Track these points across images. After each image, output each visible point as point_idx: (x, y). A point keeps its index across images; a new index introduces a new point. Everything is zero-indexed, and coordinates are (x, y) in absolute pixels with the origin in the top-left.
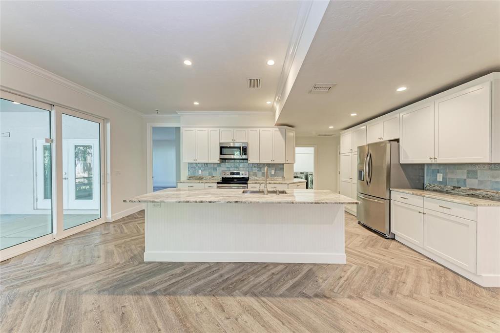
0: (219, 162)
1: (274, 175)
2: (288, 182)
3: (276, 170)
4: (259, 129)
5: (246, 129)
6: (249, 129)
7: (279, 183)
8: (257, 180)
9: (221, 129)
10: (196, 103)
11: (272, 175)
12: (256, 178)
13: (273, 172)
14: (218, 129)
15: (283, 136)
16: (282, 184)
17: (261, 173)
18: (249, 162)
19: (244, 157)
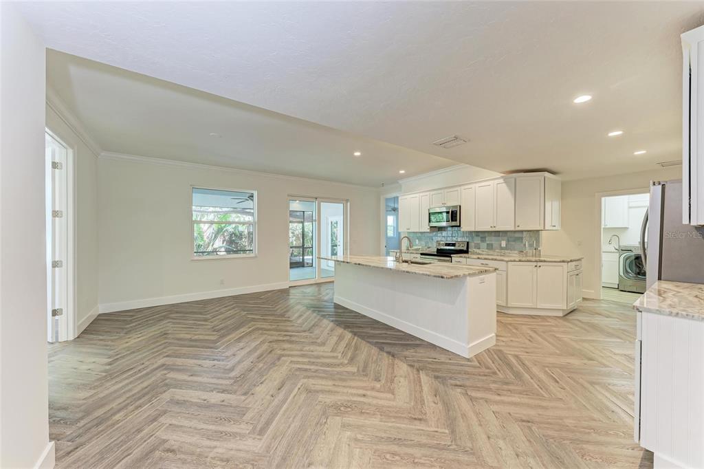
0: (429, 231)
1: (506, 248)
2: (506, 259)
3: (508, 241)
4: (474, 185)
5: (458, 188)
6: (463, 187)
7: (492, 259)
8: (479, 254)
9: (432, 193)
10: (402, 172)
11: (502, 248)
12: (478, 251)
13: (504, 244)
14: (428, 193)
15: (510, 189)
16: (496, 260)
17: (486, 244)
18: (462, 230)
19: (454, 223)
